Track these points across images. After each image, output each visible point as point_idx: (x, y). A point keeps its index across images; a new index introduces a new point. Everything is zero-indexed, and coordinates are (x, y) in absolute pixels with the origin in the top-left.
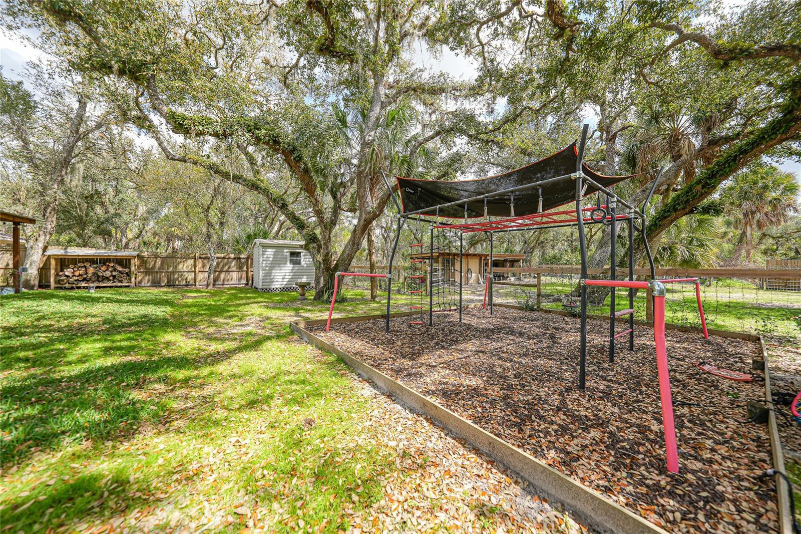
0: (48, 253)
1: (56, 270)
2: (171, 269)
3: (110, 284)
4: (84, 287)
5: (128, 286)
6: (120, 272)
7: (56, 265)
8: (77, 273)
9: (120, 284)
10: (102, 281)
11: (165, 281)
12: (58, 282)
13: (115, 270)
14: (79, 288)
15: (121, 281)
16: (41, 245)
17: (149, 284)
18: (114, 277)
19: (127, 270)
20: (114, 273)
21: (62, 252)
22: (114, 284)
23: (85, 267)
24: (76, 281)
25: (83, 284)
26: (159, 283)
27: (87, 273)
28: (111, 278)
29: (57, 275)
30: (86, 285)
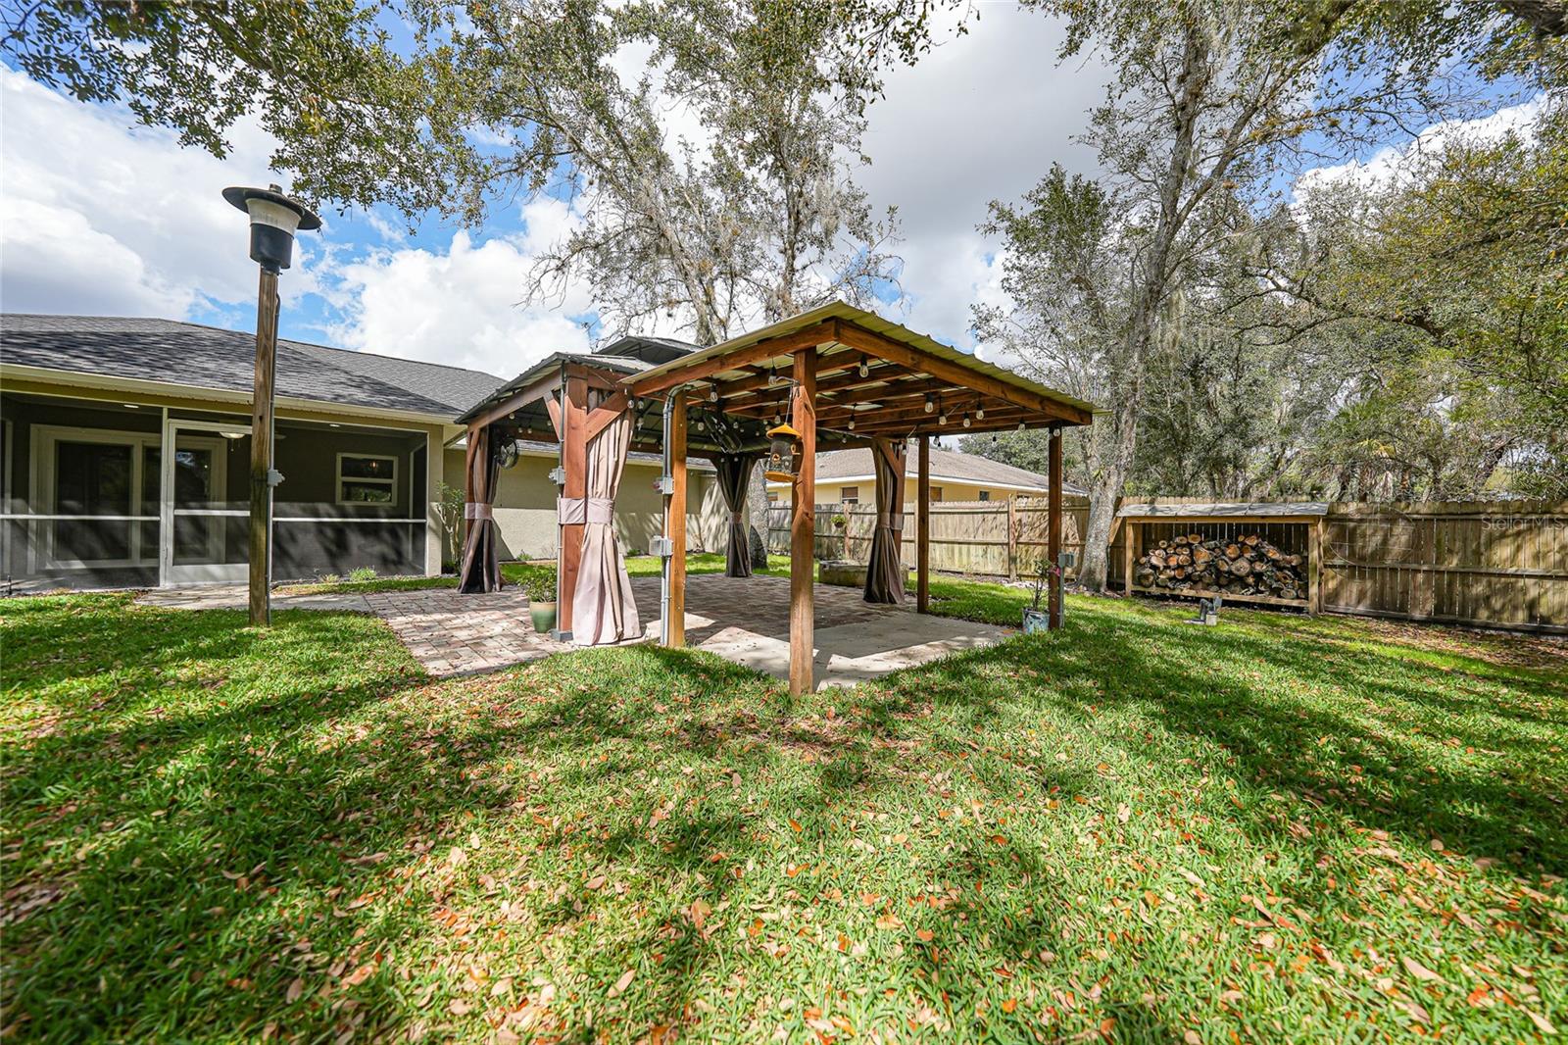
0: (1124, 512)
1: (1135, 553)
2: (1453, 563)
3: (1245, 596)
4: (1186, 599)
5: (1299, 610)
6: (1275, 563)
7: (1136, 540)
8: (1173, 562)
9: (1274, 600)
10: (1227, 586)
11: (1424, 604)
12: (1139, 579)
13: (1261, 557)
14: (1176, 598)
15: (1277, 592)
16: (1111, 495)
17: (1361, 608)
18: (1259, 576)
19: (1295, 560)
20: (1259, 567)
21: (1145, 510)
22: (1258, 598)
23: (1189, 545)
24: (1171, 579)
25: (1186, 591)
26: (1403, 608)
27: (1193, 563)
28: (1251, 580)
29: (1137, 563)
30: (1192, 593)
